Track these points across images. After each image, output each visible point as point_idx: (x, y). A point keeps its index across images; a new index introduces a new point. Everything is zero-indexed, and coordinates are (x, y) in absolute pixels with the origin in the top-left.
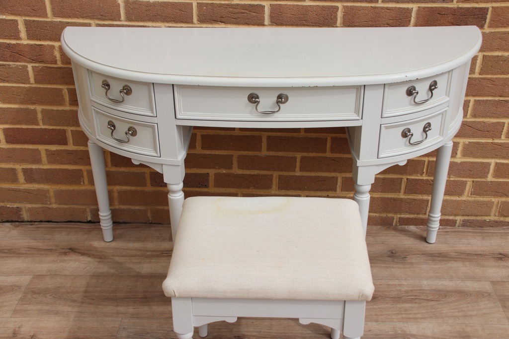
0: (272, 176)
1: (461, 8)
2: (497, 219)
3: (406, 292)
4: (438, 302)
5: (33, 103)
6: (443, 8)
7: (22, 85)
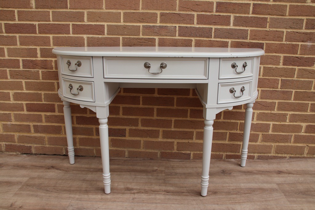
0: (159, 131)
1: (251, 43)
2: (274, 155)
3: (233, 189)
4: (250, 194)
5: (40, 90)
6: (243, 42)
7: (36, 81)
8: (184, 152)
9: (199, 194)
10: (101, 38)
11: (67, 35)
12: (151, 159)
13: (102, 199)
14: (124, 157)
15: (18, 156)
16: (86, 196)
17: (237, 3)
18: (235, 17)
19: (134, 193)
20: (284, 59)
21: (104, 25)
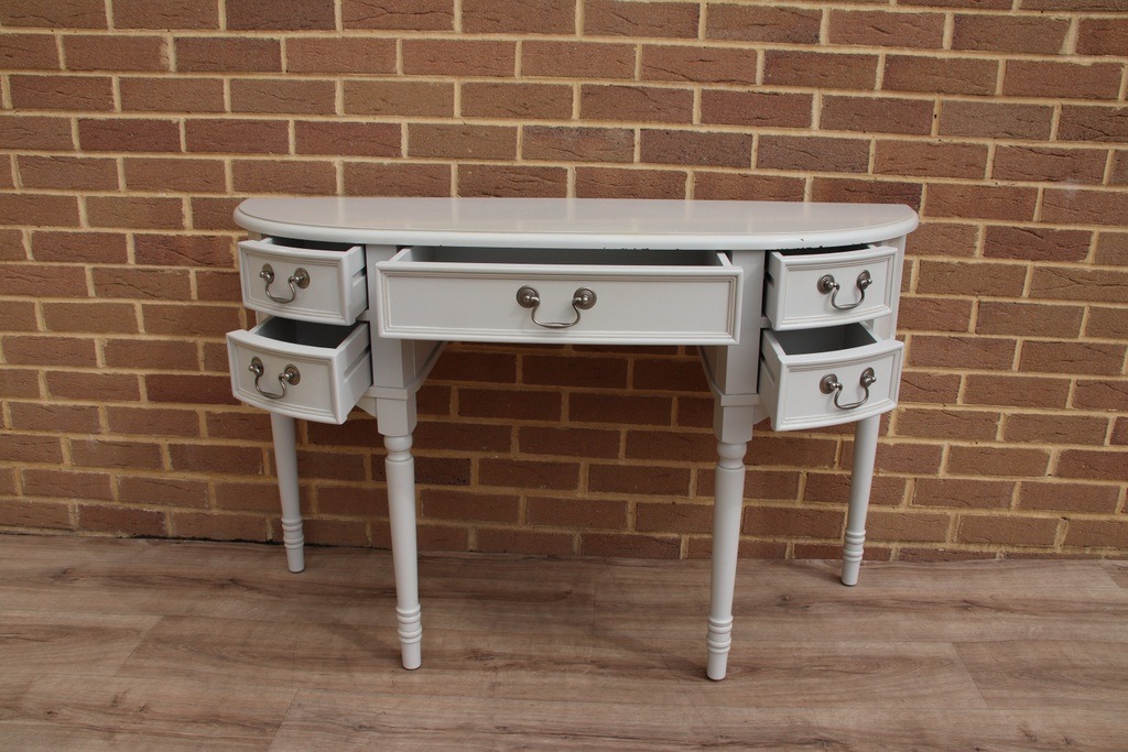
0: (577, 465)
1: (880, 183)
2: (955, 546)
3: (810, 659)
4: (865, 676)
5: (193, 333)
6: (853, 180)
7: (178, 303)
8: (658, 535)
9: (702, 672)
10: (390, 167)
11: (278, 158)
12: (552, 557)
13: (394, 685)
14: (465, 550)
15: (121, 544)
16: (344, 677)
17: (832, 55)
18: (828, 101)
19: (495, 669)
20: (988, 236)
21: (400, 125)
